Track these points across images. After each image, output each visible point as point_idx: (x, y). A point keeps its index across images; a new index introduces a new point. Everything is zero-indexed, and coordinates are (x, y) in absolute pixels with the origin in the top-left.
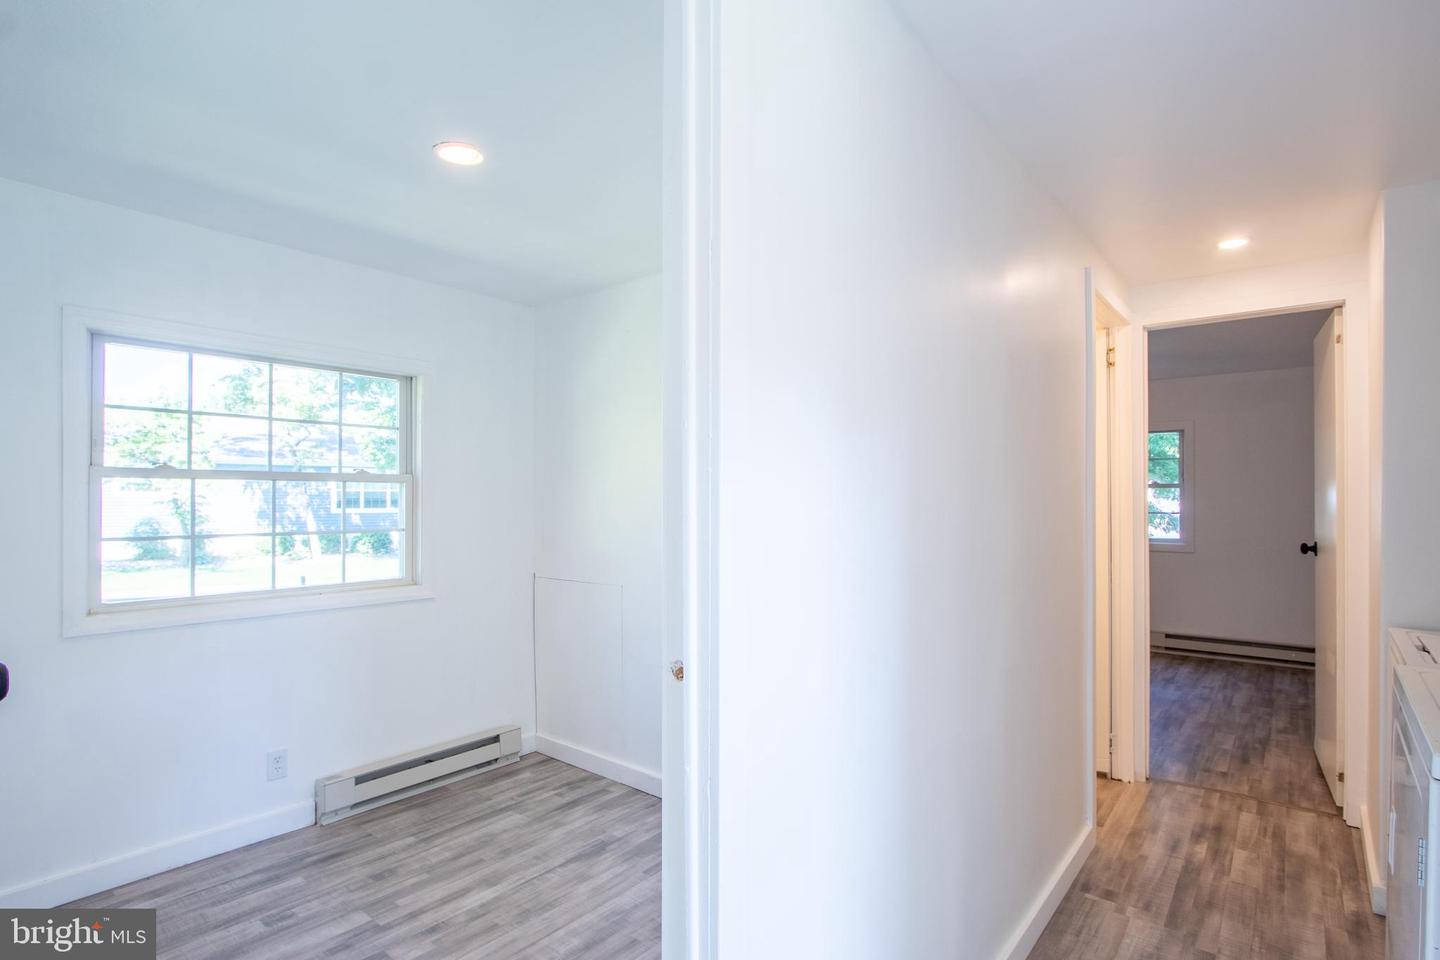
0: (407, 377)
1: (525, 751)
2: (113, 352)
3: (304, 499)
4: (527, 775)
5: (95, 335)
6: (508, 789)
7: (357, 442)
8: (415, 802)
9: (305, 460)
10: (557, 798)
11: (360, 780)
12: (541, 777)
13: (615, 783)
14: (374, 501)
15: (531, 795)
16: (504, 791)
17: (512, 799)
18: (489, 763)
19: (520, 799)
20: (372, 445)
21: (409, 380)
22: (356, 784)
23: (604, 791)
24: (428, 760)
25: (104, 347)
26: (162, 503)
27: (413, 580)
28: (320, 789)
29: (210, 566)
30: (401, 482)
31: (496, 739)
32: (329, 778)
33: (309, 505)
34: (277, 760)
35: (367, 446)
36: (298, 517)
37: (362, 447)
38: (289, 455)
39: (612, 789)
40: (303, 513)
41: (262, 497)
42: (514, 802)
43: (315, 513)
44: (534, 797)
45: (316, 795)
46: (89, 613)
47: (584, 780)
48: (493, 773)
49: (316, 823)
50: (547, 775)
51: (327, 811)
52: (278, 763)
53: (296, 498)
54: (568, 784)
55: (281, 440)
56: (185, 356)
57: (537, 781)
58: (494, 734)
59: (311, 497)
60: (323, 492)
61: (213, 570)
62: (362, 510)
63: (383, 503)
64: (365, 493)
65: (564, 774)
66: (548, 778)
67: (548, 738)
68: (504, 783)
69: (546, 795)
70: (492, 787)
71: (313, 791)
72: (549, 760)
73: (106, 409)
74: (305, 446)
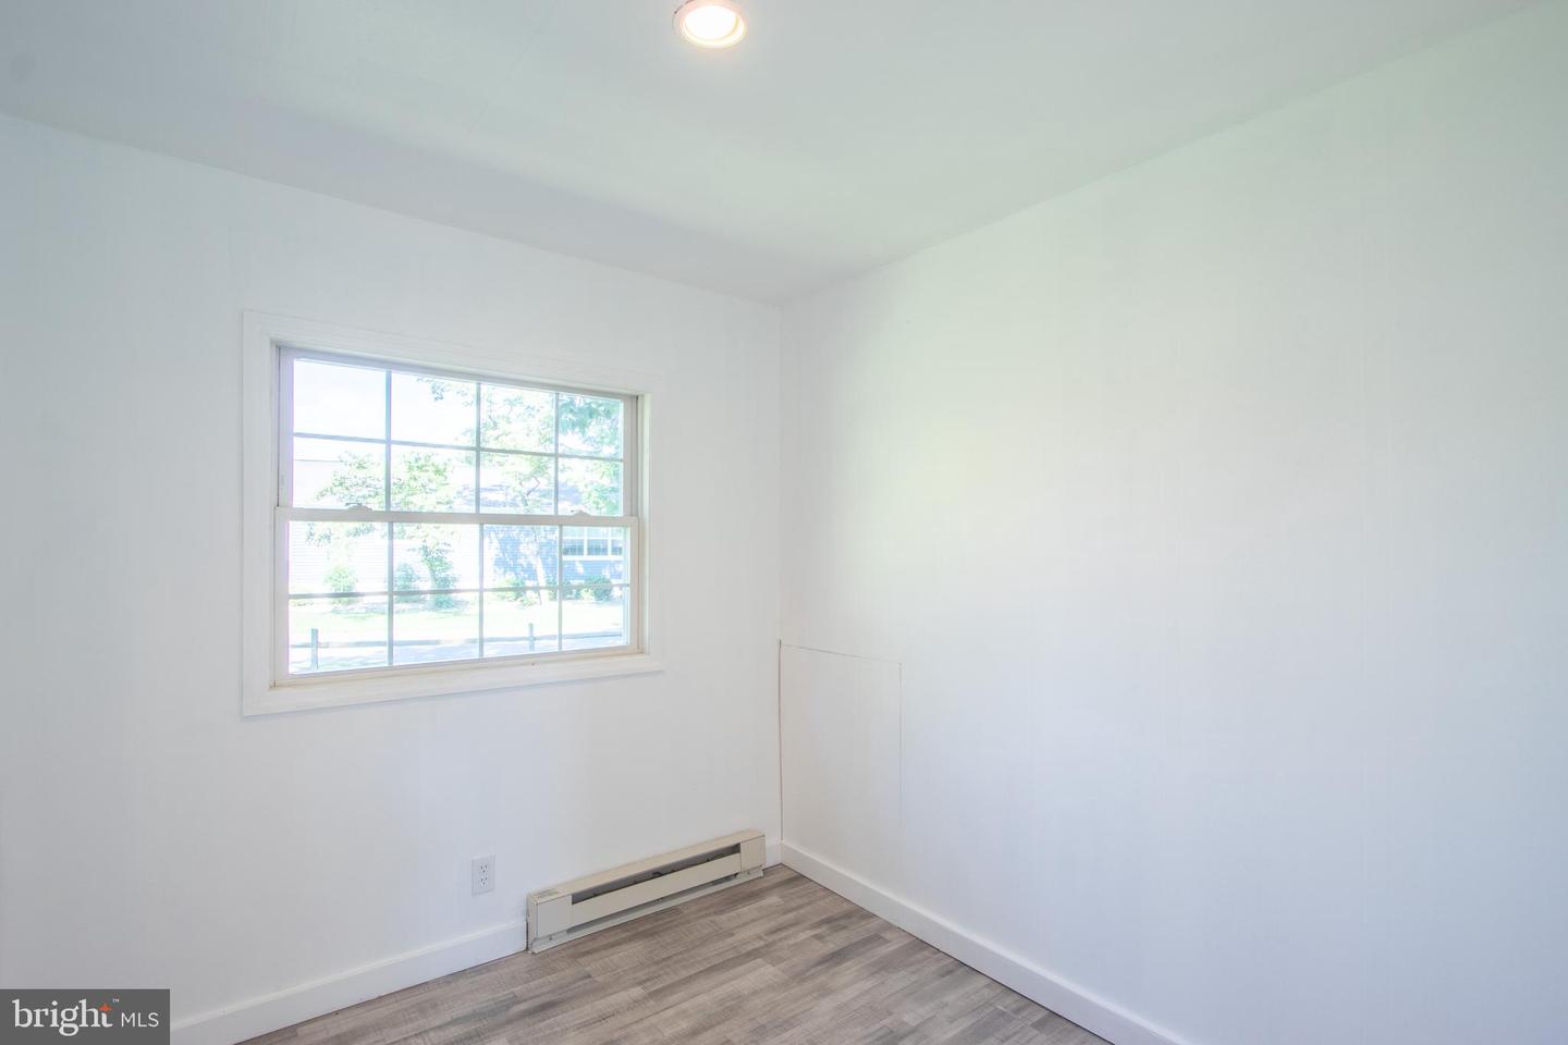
0: (632, 397)
1: (769, 863)
2: (302, 369)
3: (534, 548)
4: (773, 900)
5: (282, 350)
6: (753, 921)
7: (581, 490)
8: (641, 929)
9: (536, 509)
10: (817, 945)
11: (578, 898)
12: (793, 905)
13: (889, 927)
14: (596, 549)
15: (783, 934)
16: (749, 923)
17: (760, 938)
18: (727, 878)
19: (771, 939)
20: (595, 494)
21: (634, 400)
22: (573, 903)
23: (875, 939)
24: (657, 874)
25: (292, 364)
26: (414, 550)
27: (638, 648)
28: (530, 910)
29: (455, 610)
30: (626, 526)
31: (735, 849)
32: (542, 894)
33: (538, 553)
34: (484, 868)
35: (590, 495)
36: (530, 565)
37: (585, 495)
38: (521, 505)
39: (888, 936)
40: (532, 560)
41: (498, 545)
42: (762, 943)
43: (544, 560)
44: (786, 938)
45: (528, 914)
46: (274, 686)
47: (848, 915)
48: (734, 893)
49: (527, 949)
50: (800, 902)
51: (540, 935)
52: (483, 872)
53: (529, 545)
54: (828, 921)
55: (514, 490)
56: (381, 375)
57: (790, 911)
58: (731, 842)
59: (541, 546)
60: (551, 540)
61: (456, 614)
62: (586, 557)
63: (604, 551)
64: (589, 541)
65: (821, 903)
66: (801, 907)
67: (797, 849)
68: (747, 910)
69: (803, 936)
70: (733, 914)
71: (524, 908)
72: (799, 878)
73: (295, 439)
74: (534, 496)
